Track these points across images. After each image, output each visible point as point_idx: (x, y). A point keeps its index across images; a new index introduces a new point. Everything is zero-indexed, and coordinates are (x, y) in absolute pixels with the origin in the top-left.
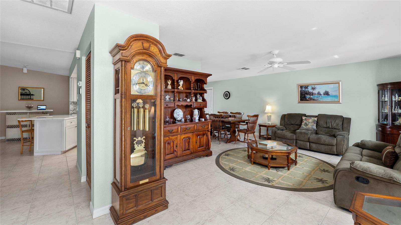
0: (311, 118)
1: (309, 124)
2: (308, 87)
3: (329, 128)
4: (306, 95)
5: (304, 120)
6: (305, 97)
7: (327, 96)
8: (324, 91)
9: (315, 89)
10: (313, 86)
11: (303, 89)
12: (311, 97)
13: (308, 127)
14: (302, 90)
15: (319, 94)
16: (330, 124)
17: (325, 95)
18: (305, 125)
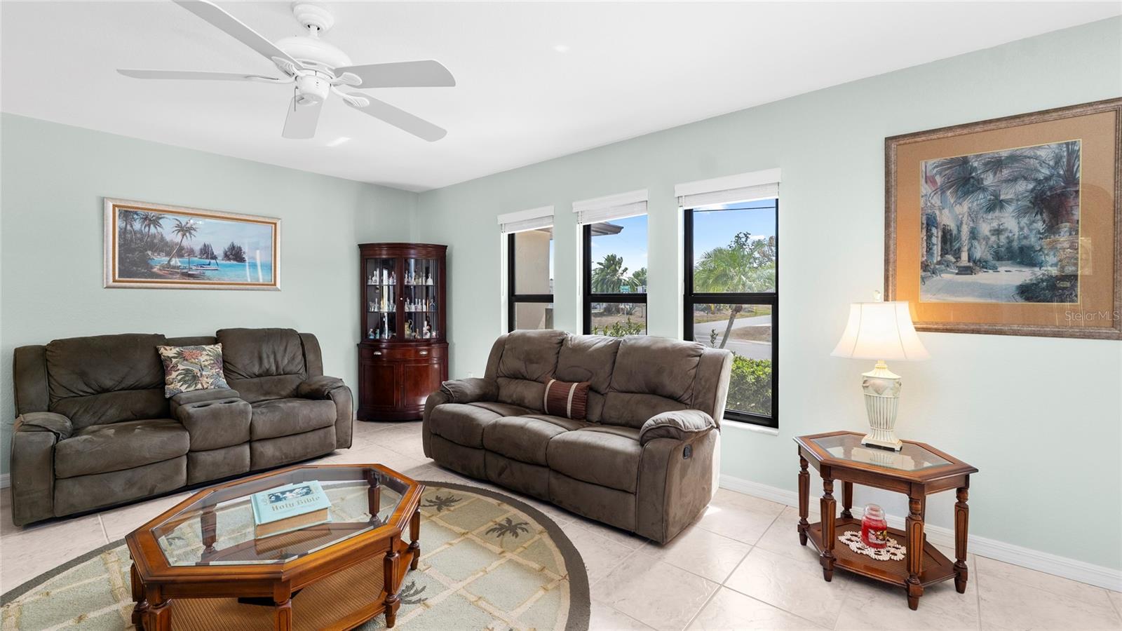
0: (204, 350)
1: (204, 373)
2: (161, 221)
3: (267, 373)
4: (150, 253)
5: (174, 360)
6: (145, 262)
7: (235, 262)
8: (226, 246)
9: (190, 233)
10: (184, 220)
11: (137, 225)
12: (173, 263)
13: (199, 386)
14: (129, 227)
15: (207, 252)
16: (272, 360)
17: (229, 259)
18: (185, 382)
